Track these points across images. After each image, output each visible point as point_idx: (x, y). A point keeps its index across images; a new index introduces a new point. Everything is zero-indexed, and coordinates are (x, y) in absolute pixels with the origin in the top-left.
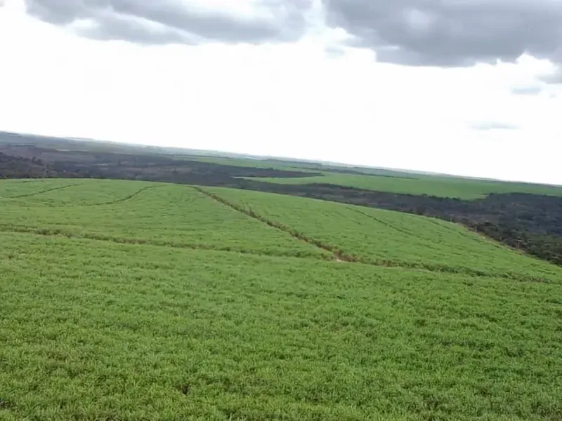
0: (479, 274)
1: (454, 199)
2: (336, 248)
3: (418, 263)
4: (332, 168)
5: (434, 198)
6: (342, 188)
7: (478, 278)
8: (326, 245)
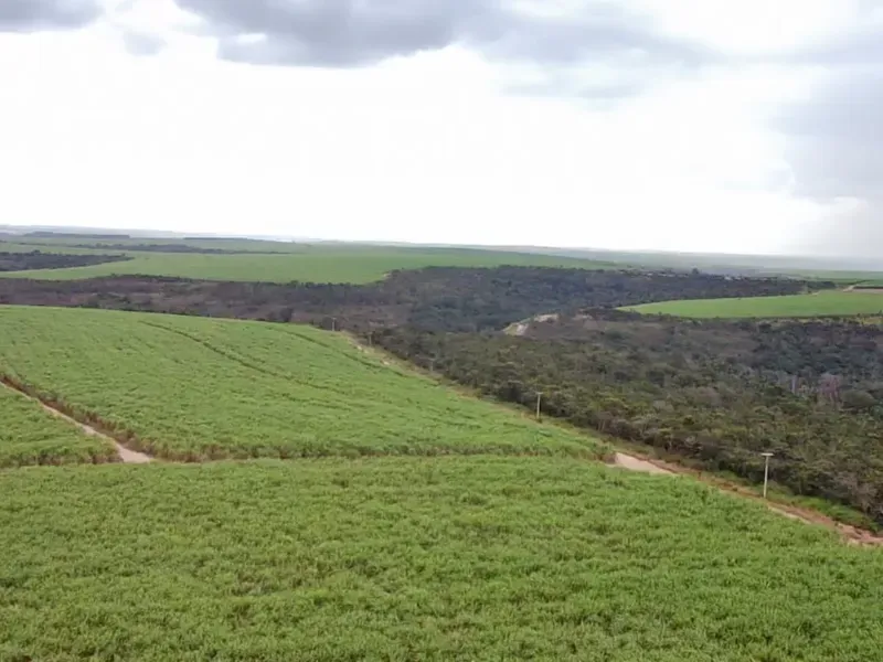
0: (364, 451)
1: (342, 285)
2: (122, 426)
3: (262, 442)
4: (147, 243)
5: (309, 286)
6: (160, 279)
7: (360, 463)
8: (105, 419)
